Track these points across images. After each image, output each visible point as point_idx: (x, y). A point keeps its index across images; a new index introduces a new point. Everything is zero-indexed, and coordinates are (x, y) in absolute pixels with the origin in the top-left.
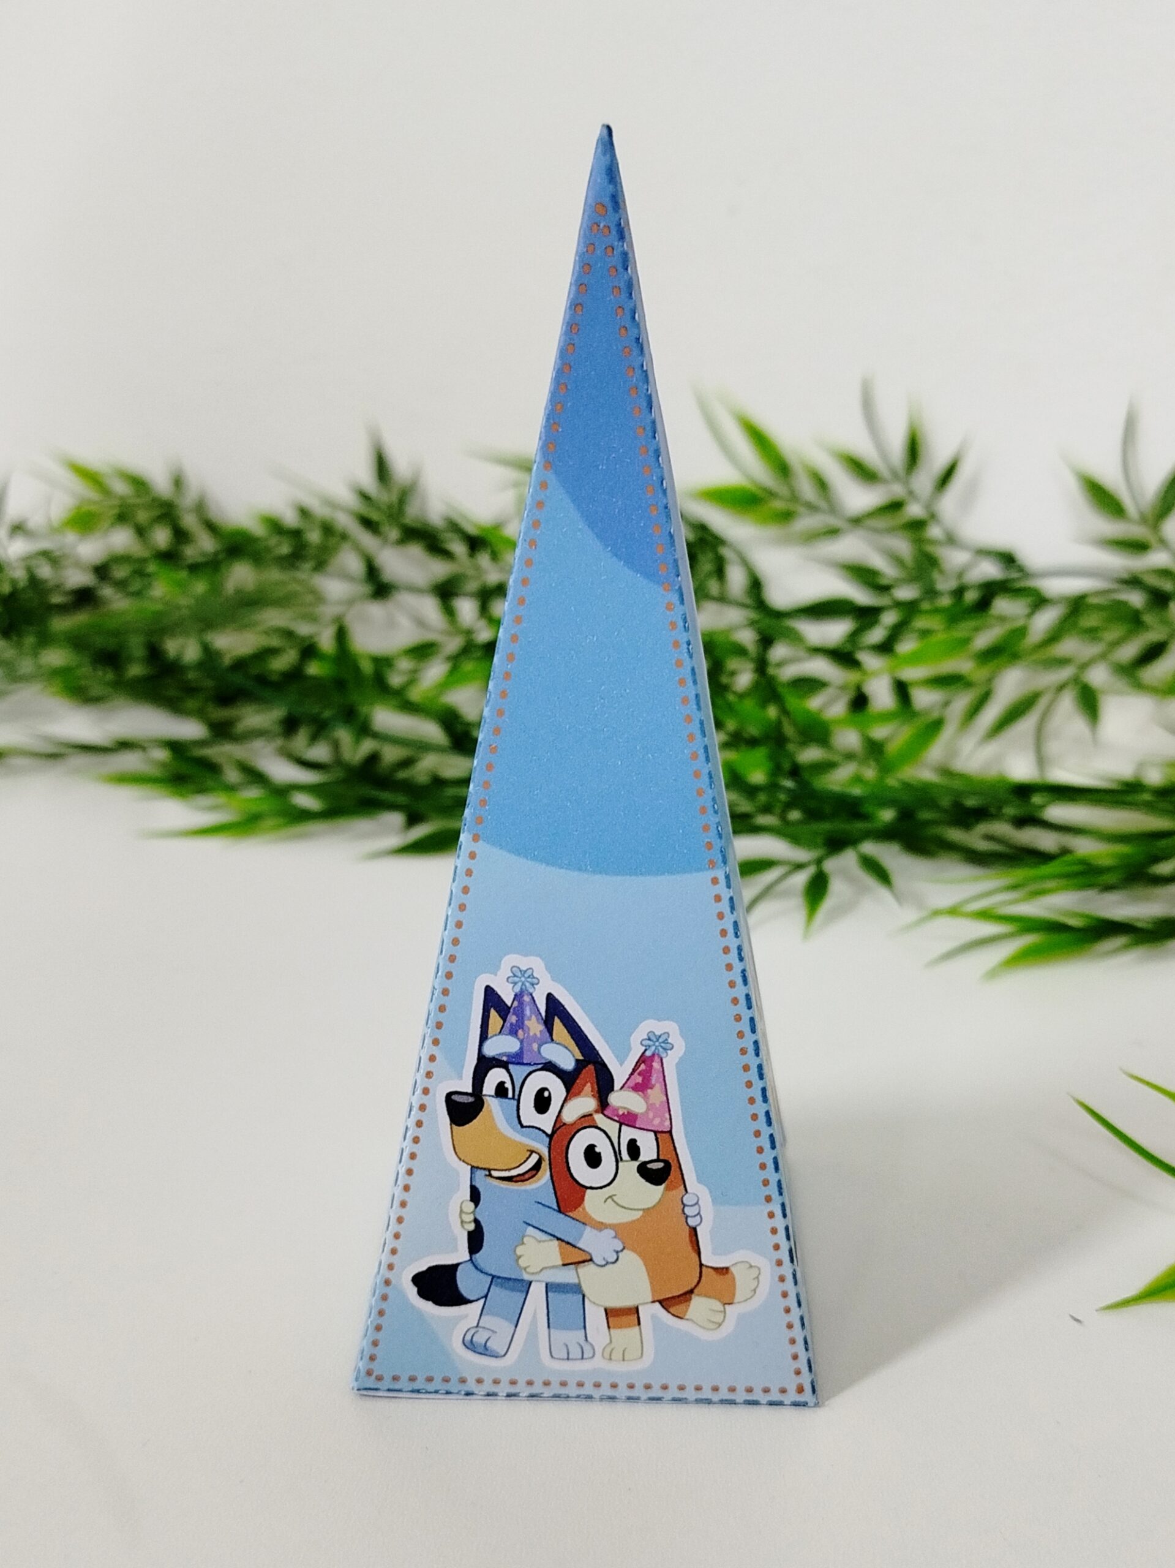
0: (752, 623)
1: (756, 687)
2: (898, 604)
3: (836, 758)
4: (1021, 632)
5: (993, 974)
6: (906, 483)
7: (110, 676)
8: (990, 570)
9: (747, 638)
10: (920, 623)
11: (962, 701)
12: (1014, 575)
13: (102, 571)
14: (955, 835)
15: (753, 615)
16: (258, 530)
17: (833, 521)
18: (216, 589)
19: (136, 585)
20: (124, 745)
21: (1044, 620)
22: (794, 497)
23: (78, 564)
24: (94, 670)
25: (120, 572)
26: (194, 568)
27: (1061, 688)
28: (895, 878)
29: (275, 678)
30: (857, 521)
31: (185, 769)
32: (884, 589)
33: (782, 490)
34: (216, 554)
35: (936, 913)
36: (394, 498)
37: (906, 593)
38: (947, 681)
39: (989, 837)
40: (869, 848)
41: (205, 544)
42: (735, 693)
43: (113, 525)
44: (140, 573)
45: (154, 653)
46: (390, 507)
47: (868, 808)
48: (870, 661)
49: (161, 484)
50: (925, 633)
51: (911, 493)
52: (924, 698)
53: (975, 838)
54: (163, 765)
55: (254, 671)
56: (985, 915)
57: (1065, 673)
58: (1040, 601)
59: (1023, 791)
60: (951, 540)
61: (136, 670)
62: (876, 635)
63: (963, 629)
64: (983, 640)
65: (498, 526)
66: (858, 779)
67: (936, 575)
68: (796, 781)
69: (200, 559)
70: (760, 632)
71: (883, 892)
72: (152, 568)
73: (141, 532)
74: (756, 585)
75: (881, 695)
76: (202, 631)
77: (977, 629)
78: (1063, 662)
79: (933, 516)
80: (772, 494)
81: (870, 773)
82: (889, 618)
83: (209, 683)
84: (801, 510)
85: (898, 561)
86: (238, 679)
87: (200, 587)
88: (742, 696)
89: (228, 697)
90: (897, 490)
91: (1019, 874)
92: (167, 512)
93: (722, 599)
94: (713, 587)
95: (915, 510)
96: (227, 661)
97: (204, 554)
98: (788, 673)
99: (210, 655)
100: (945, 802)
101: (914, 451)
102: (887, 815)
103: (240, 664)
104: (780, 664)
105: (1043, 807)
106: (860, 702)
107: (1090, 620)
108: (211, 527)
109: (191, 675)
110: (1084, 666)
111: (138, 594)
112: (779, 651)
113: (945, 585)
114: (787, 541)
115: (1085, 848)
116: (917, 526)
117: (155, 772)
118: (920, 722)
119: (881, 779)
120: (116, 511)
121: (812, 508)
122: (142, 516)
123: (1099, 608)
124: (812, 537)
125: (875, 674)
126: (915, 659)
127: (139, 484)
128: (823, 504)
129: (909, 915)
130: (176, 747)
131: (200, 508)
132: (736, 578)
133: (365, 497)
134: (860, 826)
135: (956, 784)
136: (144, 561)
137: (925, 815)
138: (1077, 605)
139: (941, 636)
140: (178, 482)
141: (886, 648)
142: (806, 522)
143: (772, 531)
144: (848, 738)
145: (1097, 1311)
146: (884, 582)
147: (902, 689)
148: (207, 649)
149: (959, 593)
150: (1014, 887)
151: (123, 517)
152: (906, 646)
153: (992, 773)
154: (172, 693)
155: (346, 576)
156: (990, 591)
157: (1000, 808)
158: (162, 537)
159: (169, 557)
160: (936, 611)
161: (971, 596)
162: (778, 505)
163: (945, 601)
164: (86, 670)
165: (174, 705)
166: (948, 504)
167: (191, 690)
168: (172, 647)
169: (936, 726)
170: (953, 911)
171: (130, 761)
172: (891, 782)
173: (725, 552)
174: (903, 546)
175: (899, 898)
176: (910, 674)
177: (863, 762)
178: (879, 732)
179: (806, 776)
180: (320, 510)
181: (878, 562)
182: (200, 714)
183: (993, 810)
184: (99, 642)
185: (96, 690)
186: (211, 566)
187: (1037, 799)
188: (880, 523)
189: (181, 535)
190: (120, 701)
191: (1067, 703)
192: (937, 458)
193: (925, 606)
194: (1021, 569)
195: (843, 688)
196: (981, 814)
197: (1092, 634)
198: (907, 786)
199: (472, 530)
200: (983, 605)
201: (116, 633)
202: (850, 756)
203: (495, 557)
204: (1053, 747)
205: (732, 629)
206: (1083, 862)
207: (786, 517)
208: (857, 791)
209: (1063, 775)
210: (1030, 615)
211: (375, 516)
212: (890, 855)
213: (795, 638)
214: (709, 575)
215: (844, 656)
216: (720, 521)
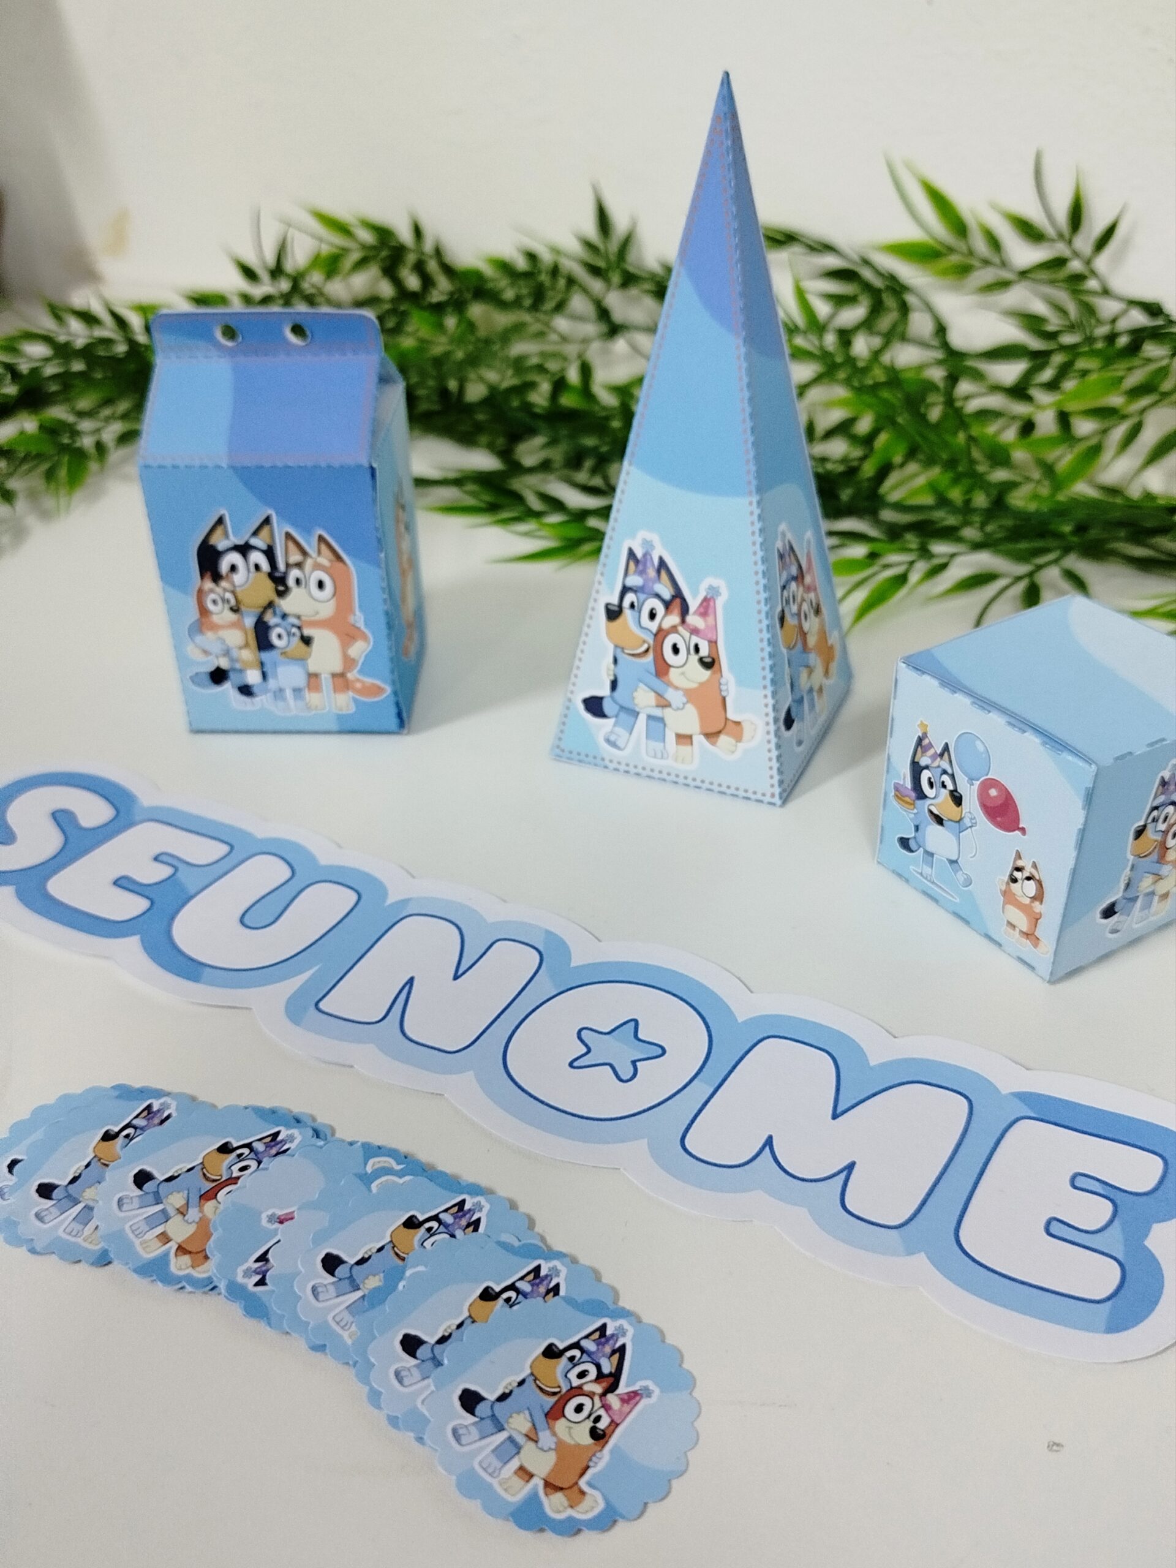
0: (940, 363)
1: (944, 417)
2: (1063, 348)
3: (1017, 478)
4: (1162, 374)
6: (1071, 243)
8: (1138, 318)
9: (937, 374)
10: (1081, 364)
11: (1119, 430)
12: (1161, 323)
15: (940, 355)
16: (487, 270)
17: (1006, 275)
22: (971, 253)
26: (440, 307)
30: (1024, 274)
32: (1050, 335)
33: (960, 245)
34: (454, 294)
36: (615, 247)
37: (1069, 339)
38: (1103, 413)
41: (444, 287)
43: (354, 266)
44: (393, 312)
46: (613, 255)
47: (1054, 524)
48: (1042, 397)
49: (402, 233)
50: (1084, 373)
51: (1073, 251)
52: (1082, 426)
56: (1153, 613)
60: (1106, 292)
62: (1047, 375)
63: (1116, 369)
64: (1133, 379)
66: (1035, 497)
67: (1093, 322)
70: (947, 370)
72: (404, 307)
73: (388, 273)
74: (941, 330)
75: (1046, 422)
77: (1130, 369)
79: (1091, 272)
80: (951, 250)
81: (1044, 491)
82: (1058, 359)
84: (977, 264)
85: (1061, 310)
87: (452, 322)
90: (1060, 249)
95: (1075, 266)
97: (445, 295)
98: (973, 406)
101: (1077, 216)
104: (967, 398)
106: (1027, 429)
108: (448, 270)
112: (964, 387)
113: (1099, 330)
116: (1076, 280)
118: (1080, 448)
119: (1053, 495)
120: (361, 254)
121: (986, 262)
124: (987, 288)
125: (1043, 406)
126: (1077, 393)
127: (384, 234)
128: (996, 260)
131: (438, 252)
133: (589, 245)
136: (394, 301)
137: (1094, 530)
139: (1097, 376)
140: (418, 232)
141: (1053, 386)
142: (981, 275)
143: (951, 281)
146: (1050, 329)
147: (1063, 419)
149: (1112, 338)
151: (369, 259)
152: (1070, 384)
155: (580, 318)
156: (1139, 337)
159: (417, 297)
160: (1093, 353)
161: (1123, 341)
162: (957, 259)
163: (1100, 345)
166: (1101, 263)
169: (1096, 451)
172: (1061, 497)
173: (911, 299)
174: (1063, 296)
176: (1070, 406)
177: (1039, 482)
178: (1048, 455)
180: (546, 257)
181: (1045, 310)
186: (456, 304)
188: (1044, 275)
189: (427, 280)
192: (1098, 221)
193: (1084, 349)
194: (1166, 318)
195: (1013, 417)
198: (1075, 501)
200: (1134, 348)
202: (1028, 477)
205: (921, 368)
207: (964, 270)
208: (1035, 507)
211: (601, 264)
213: (978, 376)
215: (1019, 391)
216: (907, 272)
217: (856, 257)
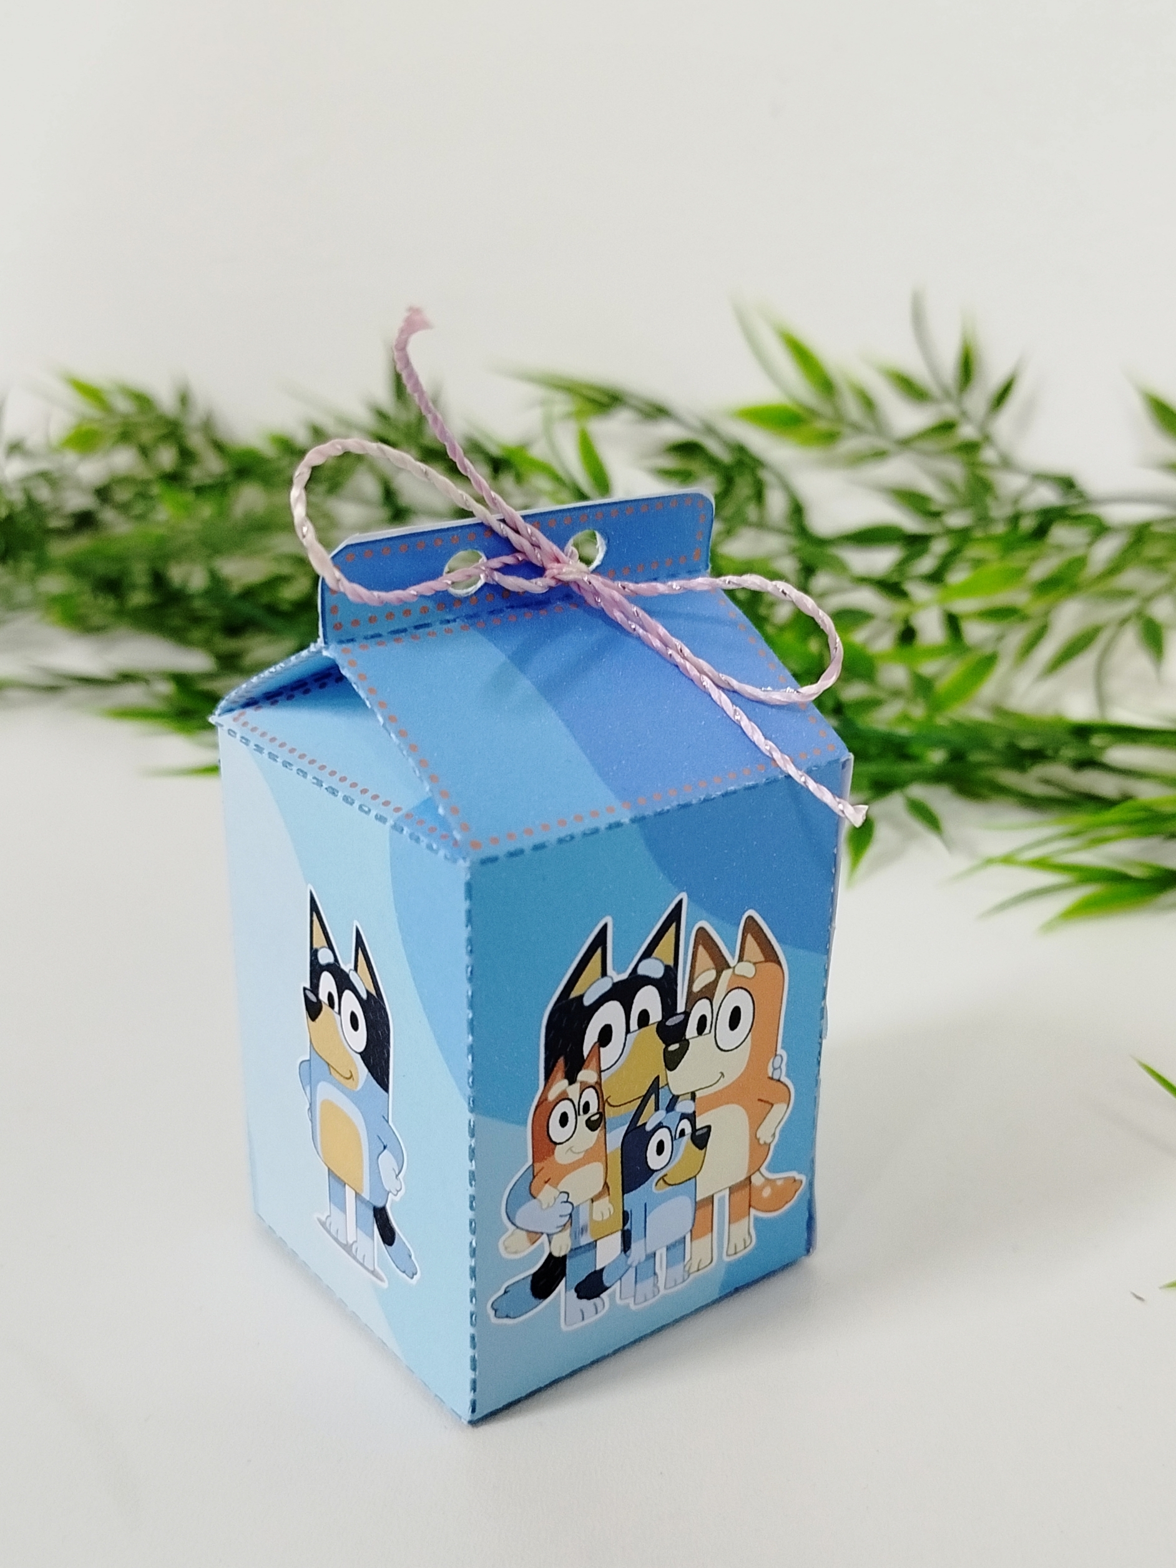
0: (793, 551)
1: (796, 619)
2: (949, 532)
3: (882, 695)
4: (1080, 562)
5: (1049, 927)
6: (959, 402)
7: (111, 604)
8: (1047, 496)
9: (785, 563)
10: (973, 551)
11: (1017, 636)
12: (1074, 501)
13: (103, 493)
14: (1009, 778)
15: (794, 542)
16: (267, 450)
17: (880, 443)
18: (223, 513)
19: (138, 509)
20: (127, 678)
21: (1105, 550)
22: (839, 417)
23: (78, 486)
24: (96, 597)
25: (122, 495)
26: (200, 490)
27: (1123, 622)
28: (947, 824)
29: (285, 607)
30: (905, 443)
31: (188, 703)
32: (936, 515)
33: (826, 409)
34: (224, 475)
35: (990, 861)
36: (412, 417)
37: (957, 520)
38: (1001, 614)
39: (1047, 782)
40: (917, 791)
41: (212, 465)
42: (774, 625)
43: (116, 443)
44: (143, 495)
45: (158, 580)
46: (408, 426)
47: (915, 749)
48: (919, 592)
49: (166, 400)
50: (978, 563)
51: (964, 414)
52: (976, 632)
53: (1030, 781)
54: (167, 699)
55: (265, 599)
56: (1041, 864)
57: (1128, 606)
58: (1101, 529)
59: (1082, 732)
60: (1007, 464)
61: (139, 598)
62: (926, 564)
63: (1019, 558)
64: (1040, 571)
65: (523, 447)
66: (905, 718)
67: (989, 501)
68: (840, 720)
69: (208, 481)
70: (801, 560)
71: (932, 839)
72: (156, 490)
73: (145, 452)
74: (797, 511)
75: (931, 628)
76: (210, 557)
77: (1033, 559)
78: (1125, 594)
79: (987, 439)
80: (813, 413)
81: (918, 712)
82: (939, 547)
83: (216, 612)
84: (846, 431)
85: (948, 485)
86: (246, 609)
87: (207, 510)
88: (782, 629)
89: (235, 628)
90: (949, 410)
91: (1080, 819)
92: (172, 431)
93: (762, 525)
94: (752, 512)
95: (967, 432)
96: (235, 589)
97: (211, 476)
98: (831, 605)
99: (217, 583)
100: (999, 743)
101: (967, 368)
102: (937, 757)
103: (249, 593)
104: (823, 595)
105: (1102, 749)
106: (908, 635)
107: (1154, 550)
108: (219, 447)
109: (198, 604)
110: (1149, 599)
111: (141, 517)
112: (824, 579)
113: (999, 511)
114: (830, 463)
115: (1148, 793)
116: (970, 448)
117: (159, 706)
118: (971, 659)
119: (930, 718)
120: (119, 430)
121: (857, 429)
122: (146, 436)
123: (1164, 537)
124: (858, 460)
125: (924, 606)
126: (966, 590)
127: (143, 401)
128: (870, 425)
129: (959, 863)
130: (181, 680)
131: (207, 426)
132: (776, 504)
133: (382, 415)
134: (907, 768)
135: (1010, 724)
136: (146, 483)
137: (977, 757)
138: (1141, 534)
139: (995, 566)
140: (184, 400)
141: (936, 578)
142: (851, 444)
143: (814, 453)
144: (896, 674)
145: (1160, 1288)
146: (934, 508)
147: (953, 622)
148: (214, 577)
149: (1015, 519)
150: (1074, 835)
151: (126, 436)
152: (957, 577)
153: (1048, 713)
154: (177, 622)
155: (360, 499)
156: (1048, 518)
157: (1057, 750)
158: (167, 458)
159: (174, 478)
160: (989, 539)
161: (1027, 524)
162: (822, 425)
163: (1000, 529)
164: (87, 598)
165: (179, 636)
166: (1004, 425)
167: (196, 620)
168: (176, 574)
169: (989, 662)
170: (1008, 860)
171: (132, 695)
172: (941, 721)
173: (765, 475)
174: (954, 469)
175: (949, 844)
176: (962, 606)
177: (912, 700)
178: (929, 668)
179: (849, 714)
180: (333, 429)
181: (928, 486)
182: (206, 645)
183: (1050, 752)
184: (101, 568)
185: (97, 619)
186: (218, 489)
187: (1096, 741)
188: (929, 445)
189: (186, 455)
190: (123, 630)
191: (1130, 638)
192: (992, 377)
193: (978, 534)
194: (1081, 495)
195: (890, 620)
196: (1037, 756)
197: (1157, 564)
198: (958, 725)
199: (495, 451)
200: (1041, 532)
201: (120, 559)
202: (896, 693)
203: (519, 478)
204: (1114, 685)
205: (771, 557)
206: (1146, 808)
207: (830, 438)
208: (904, 731)
209: (1124, 715)
210: (1090, 544)
212: (939, 798)
213: (840, 567)
214: (749, 498)
215: (891, 587)
216: (759, 442)
217: (697, 424)
